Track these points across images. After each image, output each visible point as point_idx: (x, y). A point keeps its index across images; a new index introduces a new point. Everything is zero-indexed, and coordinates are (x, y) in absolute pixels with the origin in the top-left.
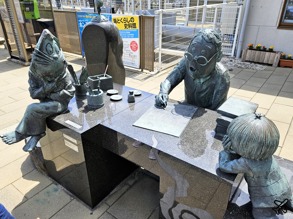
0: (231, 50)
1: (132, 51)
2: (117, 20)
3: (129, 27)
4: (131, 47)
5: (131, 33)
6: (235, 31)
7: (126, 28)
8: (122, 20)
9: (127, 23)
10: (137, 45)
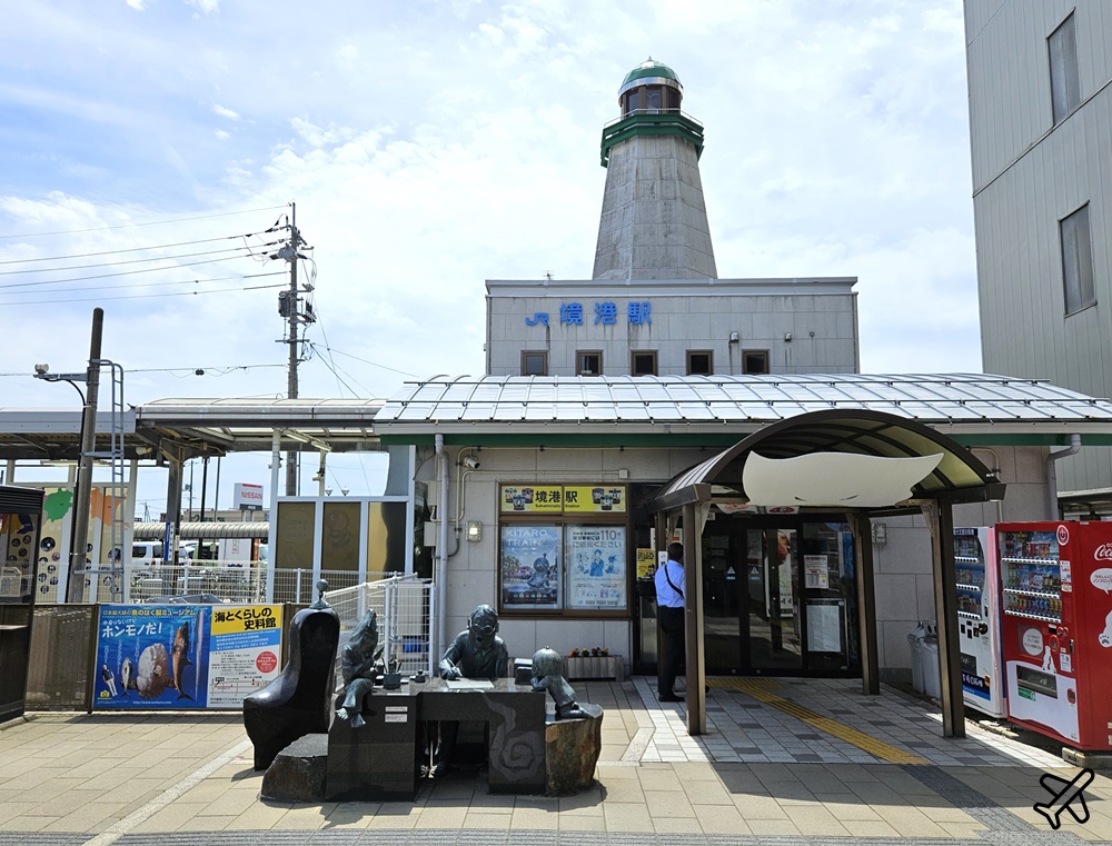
0: (427, 646)
1: (259, 673)
2: (226, 615)
3: (257, 626)
4: (259, 665)
5: (261, 636)
6: (426, 620)
7: (248, 627)
8: (241, 615)
9: (252, 619)
10: (274, 658)
